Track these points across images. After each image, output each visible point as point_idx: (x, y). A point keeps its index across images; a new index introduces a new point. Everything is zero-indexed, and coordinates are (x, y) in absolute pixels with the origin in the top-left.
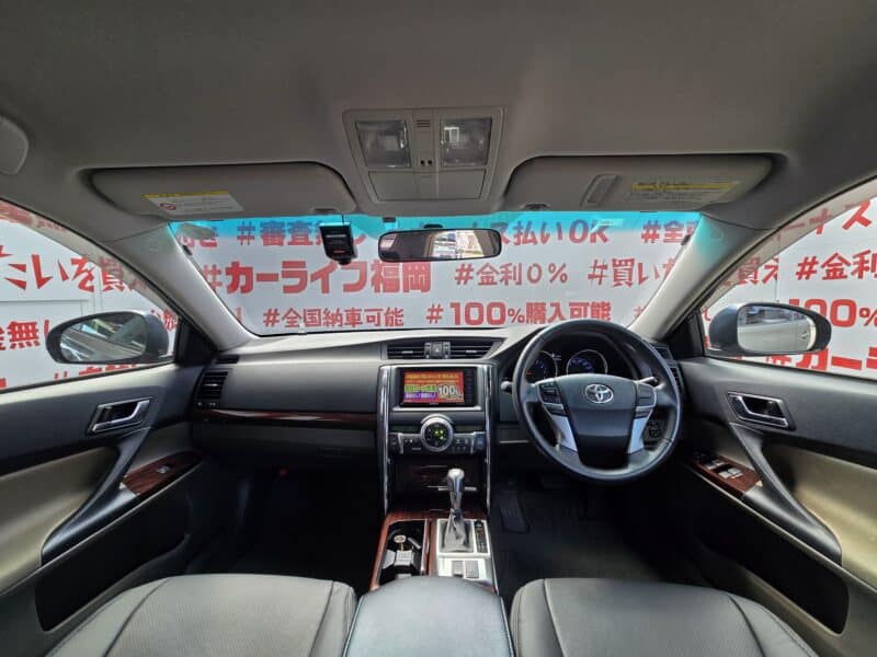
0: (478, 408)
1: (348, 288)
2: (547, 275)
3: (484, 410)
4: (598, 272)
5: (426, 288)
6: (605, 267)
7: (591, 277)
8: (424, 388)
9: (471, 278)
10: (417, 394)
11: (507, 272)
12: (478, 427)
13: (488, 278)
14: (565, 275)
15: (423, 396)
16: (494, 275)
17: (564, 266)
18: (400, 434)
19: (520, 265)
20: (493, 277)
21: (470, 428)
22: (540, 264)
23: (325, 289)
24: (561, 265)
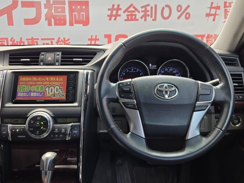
0: (76, 104)
1: (28, 22)
2: (175, 14)
3: (80, 106)
4: (213, 12)
5: (86, 22)
6: (218, 8)
7: (208, 15)
8: (34, 88)
9: (120, 15)
10: (28, 93)
11: (146, 11)
12: (74, 119)
13: (131, 15)
14: (188, 13)
15: (32, 94)
16: (136, 13)
17: (188, 6)
18: (9, 125)
19: (156, 6)
20: (135, 15)
21: (68, 120)
22: (170, 5)
23: (10, 22)
24: (186, 6)
